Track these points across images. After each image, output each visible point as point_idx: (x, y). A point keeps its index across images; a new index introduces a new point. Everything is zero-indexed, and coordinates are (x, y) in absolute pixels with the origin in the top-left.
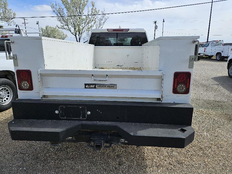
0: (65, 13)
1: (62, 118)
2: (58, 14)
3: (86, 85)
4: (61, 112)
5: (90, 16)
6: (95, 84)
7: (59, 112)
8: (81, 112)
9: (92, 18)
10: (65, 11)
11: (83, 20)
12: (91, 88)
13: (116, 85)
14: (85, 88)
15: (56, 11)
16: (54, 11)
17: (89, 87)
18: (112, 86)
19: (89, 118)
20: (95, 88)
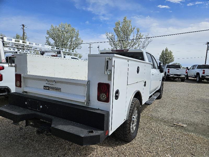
0: (116, 39)
1: (29, 108)
2: (111, 40)
3: (44, 86)
5: (135, 41)
6: (49, 87)
9: (136, 42)
10: (116, 37)
11: (129, 43)
13: (60, 89)
14: (44, 89)
15: (109, 38)
16: (108, 38)
17: (46, 88)
18: (58, 89)
19: (42, 111)
20: (49, 89)
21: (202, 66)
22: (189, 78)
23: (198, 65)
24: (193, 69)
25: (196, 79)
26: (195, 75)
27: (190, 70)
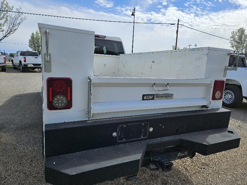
1: (121, 141)
3: (144, 96)
4: (119, 134)
6: (154, 95)
7: (118, 134)
8: (143, 130)
12: (149, 99)
13: (172, 95)
14: (143, 99)
17: (147, 98)
18: (169, 96)
20: (153, 99)
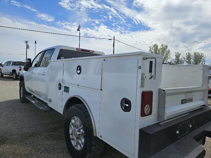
1: (179, 137)
3: (182, 100)
6: (186, 100)
8: (187, 127)
18: (191, 100)
21: (17, 63)
22: (4, 76)
23: (13, 62)
24: (7, 65)
25: (12, 76)
26: (11, 72)
27: (4, 67)
